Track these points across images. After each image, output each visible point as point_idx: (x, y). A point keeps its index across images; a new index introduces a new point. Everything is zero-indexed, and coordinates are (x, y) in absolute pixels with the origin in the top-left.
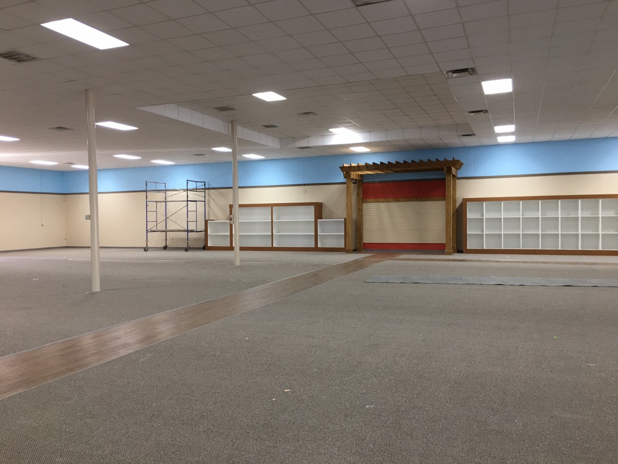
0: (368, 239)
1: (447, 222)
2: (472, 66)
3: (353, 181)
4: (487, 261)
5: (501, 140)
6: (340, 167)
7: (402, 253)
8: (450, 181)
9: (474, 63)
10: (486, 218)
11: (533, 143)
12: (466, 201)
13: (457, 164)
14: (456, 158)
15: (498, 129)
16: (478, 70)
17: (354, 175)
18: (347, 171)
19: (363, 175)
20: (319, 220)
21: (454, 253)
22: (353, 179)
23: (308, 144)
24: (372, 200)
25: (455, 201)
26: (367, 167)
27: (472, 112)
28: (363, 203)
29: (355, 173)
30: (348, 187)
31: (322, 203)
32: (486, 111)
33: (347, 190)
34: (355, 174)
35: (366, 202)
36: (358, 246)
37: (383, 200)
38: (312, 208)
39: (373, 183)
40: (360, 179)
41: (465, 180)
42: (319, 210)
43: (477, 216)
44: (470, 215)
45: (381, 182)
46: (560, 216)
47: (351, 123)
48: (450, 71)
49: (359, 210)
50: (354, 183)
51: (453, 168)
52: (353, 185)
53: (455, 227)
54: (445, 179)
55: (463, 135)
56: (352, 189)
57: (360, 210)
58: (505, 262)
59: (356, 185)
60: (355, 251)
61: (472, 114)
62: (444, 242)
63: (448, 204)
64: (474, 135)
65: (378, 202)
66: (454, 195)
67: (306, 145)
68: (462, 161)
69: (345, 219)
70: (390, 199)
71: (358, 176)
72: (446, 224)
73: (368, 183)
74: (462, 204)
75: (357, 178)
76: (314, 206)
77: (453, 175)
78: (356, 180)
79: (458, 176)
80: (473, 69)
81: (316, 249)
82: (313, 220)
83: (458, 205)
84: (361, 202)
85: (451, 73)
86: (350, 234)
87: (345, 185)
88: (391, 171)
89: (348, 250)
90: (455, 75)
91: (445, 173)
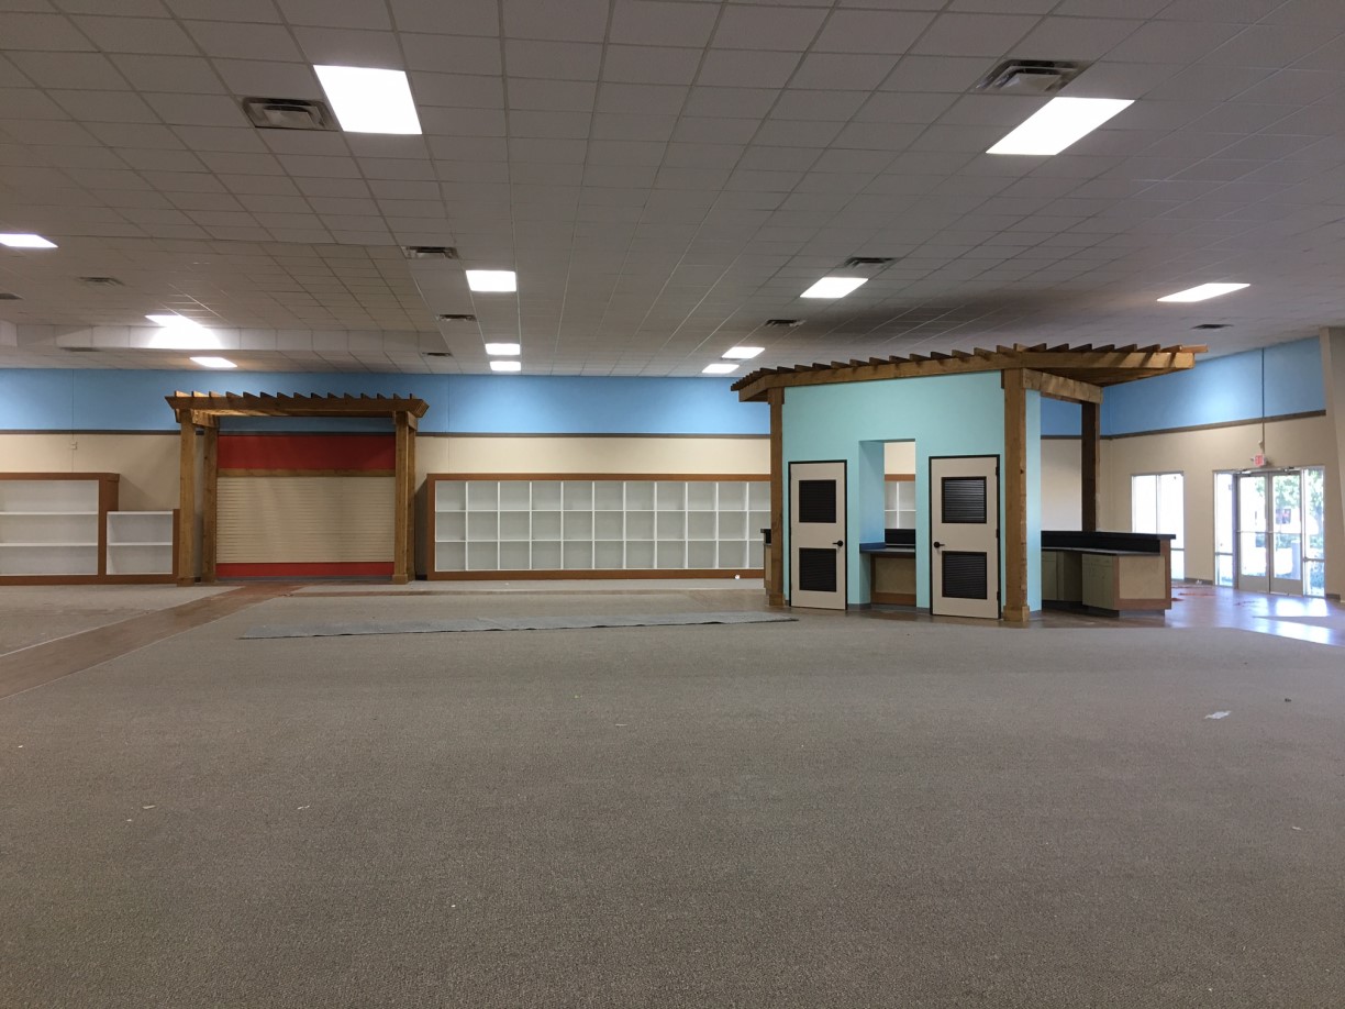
0: (228, 553)
1: (398, 520)
2: (451, 246)
3: (198, 429)
4: (472, 593)
5: (496, 367)
6: (167, 398)
7: (305, 584)
8: (403, 436)
9: (455, 241)
10: (469, 513)
11: (550, 377)
12: (432, 479)
13: (418, 407)
14: (417, 396)
15: (492, 348)
16: (459, 252)
17: (199, 416)
18: (183, 407)
19: (219, 417)
20: (109, 513)
21: (410, 580)
22: (196, 425)
23: (92, 341)
24: (237, 471)
25: (412, 479)
26: (231, 401)
27: (448, 316)
28: (217, 476)
29: (202, 412)
30: (184, 442)
31: (118, 475)
32: (472, 318)
33: (183, 449)
34: (201, 416)
35: (226, 476)
36: (205, 570)
37: (263, 471)
38: (95, 486)
39: (242, 435)
40: (212, 426)
41: (432, 438)
42: (111, 490)
43: (454, 508)
44: (441, 507)
45: (260, 435)
46: (593, 510)
47: (198, 307)
48: (412, 248)
49: (209, 491)
50: (199, 433)
51: (409, 413)
52: (195, 437)
53: (412, 529)
54: (394, 434)
55: (430, 354)
56: (195, 447)
57: (211, 493)
58: (502, 593)
59: (202, 438)
60: (199, 580)
61: (448, 320)
62: (392, 559)
63: (399, 485)
64: (449, 354)
65: (252, 475)
66: (412, 466)
67: (87, 345)
68: (427, 401)
69: (177, 513)
70: (279, 471)
71: (209, 419)
72: (396, 524)
73: (230, 434)
74: (426, 483)
75: (206, 423)
76: (97, 482)
77: (410, 428)
78: (202, 427)
79: (419, 430)
80: (453, 250)
81: (102, 579)
82: (97, 513)
83: (418, 485)
84: (213, 473)
85: (414, 251)
86: (189, 542)
87: (178, 437)
88: (284, 412)
89: (182, 579)
90: (421, 255)
91: (395, 423)
